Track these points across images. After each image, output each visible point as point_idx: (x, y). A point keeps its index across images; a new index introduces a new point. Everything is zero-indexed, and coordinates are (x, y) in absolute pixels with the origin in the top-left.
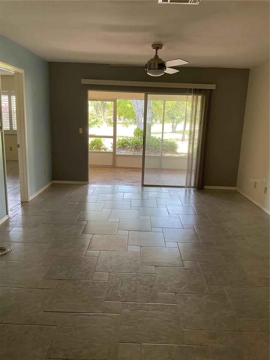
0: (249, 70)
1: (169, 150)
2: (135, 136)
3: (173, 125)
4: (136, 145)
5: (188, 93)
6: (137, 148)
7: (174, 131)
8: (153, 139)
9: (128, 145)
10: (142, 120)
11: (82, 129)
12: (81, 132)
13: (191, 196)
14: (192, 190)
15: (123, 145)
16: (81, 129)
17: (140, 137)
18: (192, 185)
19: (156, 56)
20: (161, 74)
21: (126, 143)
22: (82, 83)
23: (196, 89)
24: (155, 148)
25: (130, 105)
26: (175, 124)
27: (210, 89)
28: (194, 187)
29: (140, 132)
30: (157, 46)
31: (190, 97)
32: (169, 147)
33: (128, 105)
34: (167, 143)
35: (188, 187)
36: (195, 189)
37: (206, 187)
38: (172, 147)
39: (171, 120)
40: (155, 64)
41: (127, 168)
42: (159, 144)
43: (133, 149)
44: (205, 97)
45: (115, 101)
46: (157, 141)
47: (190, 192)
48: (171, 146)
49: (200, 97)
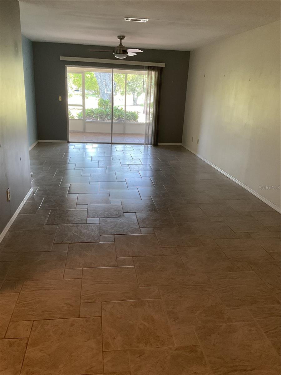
0: (190, 52)
1: (131, 120)
2: (99, 106)
3: (134, 98)
4: (101, 114)
5: (145, 69)
6: (101, 118)
7: (135, 104)
8: (116, 109)
9: (93, 115)
10: (105, 91)
11: (62, 97)
12: (61, 99)
13: (149, 150)
14: (149, 146)
15: (88, 114)
16: (60, 97)
17: (104, 107)
18: (150, 142)
19: (121, 44)
20: (124, 57)
21: (91, 112)
22: (61, 59)
23: (150, 67)
24: (119, 117)
25: (90, 76)
26: (136, 97)
27: (161, 67)
28: (151, 144)
29: (104, 103)
30: (121, 38)
31: (146, 72)
32: (131, 117)
33: (87, 75)
34: (129, 113)
35: (147, 144)
36: (152, 145)
37: (159, 144)
38: (134, 116)
39: (132, 92)
40: (120, 50)
41: (96, 133)
42: (121, 114)
43: (98, 118)
44: (157, 72)
45: (83, 73)
46: (120, 111)
47: (148, 148)
48: (132, 116)
49: (153, 73)
